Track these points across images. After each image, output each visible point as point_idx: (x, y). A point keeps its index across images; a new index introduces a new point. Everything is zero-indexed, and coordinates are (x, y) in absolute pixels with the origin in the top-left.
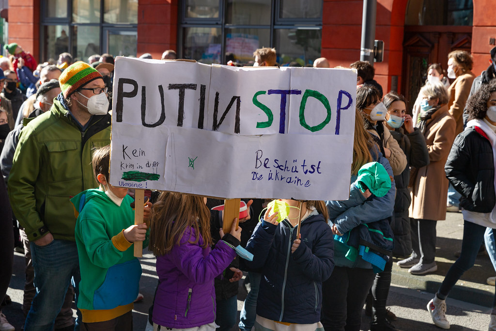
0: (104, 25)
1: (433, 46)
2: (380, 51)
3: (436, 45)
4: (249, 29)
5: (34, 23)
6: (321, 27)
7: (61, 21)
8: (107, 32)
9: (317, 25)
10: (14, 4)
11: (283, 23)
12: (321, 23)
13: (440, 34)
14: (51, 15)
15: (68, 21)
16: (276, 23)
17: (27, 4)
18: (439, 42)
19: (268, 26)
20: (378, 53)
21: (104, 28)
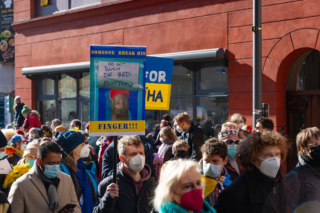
0: (79, 99)
1: (307, 105)
2: (267, 111)
3: (310, 104)
4: (184, 97)
5: (32, 99)
6: (228, 94)
7: (51, 98)
8: (81, 103)
9: (225, 94)
10: (19, 87)
11: (201, 93)
12: (228, 92)
13: (312, 96)
14: (44, 94)
15: (55, 97)
16: (197, 93)
17: (27, 87)
18: (311, 103)
19: (191, 95)
20: (265, 113)
21: (79, 101)
